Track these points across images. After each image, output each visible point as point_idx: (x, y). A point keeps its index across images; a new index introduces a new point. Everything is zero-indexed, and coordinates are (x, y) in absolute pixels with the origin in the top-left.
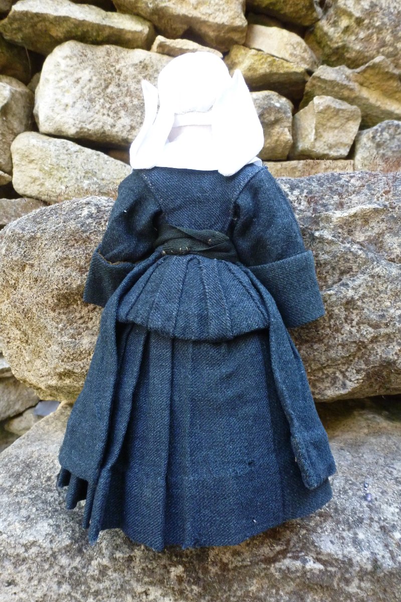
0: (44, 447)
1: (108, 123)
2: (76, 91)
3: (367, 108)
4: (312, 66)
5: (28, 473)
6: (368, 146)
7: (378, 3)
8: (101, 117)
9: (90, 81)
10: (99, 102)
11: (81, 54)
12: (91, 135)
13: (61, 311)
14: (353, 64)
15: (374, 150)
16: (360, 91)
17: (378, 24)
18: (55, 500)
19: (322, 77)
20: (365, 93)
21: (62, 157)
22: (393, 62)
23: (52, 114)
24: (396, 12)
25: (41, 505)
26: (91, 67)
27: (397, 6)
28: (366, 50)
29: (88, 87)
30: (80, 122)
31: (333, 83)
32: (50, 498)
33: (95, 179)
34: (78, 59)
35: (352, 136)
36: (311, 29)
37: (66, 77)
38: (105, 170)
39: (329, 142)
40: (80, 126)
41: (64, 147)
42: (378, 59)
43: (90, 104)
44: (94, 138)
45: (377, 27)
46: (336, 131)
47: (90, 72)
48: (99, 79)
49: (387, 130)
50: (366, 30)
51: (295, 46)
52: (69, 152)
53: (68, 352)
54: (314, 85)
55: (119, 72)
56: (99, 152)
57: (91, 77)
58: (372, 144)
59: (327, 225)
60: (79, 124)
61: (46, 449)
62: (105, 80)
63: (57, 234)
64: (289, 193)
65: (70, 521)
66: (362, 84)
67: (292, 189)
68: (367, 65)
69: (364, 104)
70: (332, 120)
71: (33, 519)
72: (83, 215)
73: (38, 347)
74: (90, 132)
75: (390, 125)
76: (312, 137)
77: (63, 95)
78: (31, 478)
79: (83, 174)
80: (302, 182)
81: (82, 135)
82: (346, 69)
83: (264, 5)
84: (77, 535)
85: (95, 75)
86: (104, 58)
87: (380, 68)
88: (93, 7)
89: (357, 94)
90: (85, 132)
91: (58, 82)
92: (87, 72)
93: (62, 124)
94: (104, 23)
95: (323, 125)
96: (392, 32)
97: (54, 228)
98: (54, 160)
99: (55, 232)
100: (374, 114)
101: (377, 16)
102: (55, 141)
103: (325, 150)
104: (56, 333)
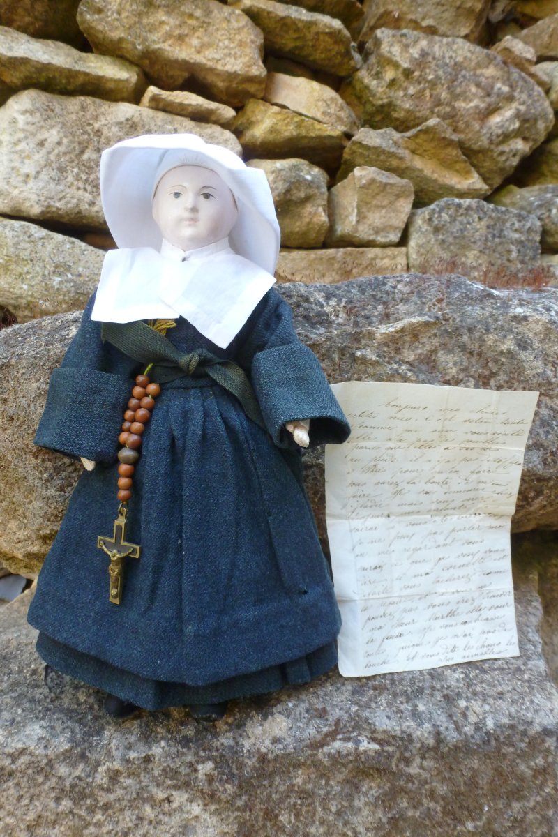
0: (24, 633)
1: (86, 200)
2: (39, 157)
3: (420, 181)
4: (351, 128)
5: (5, 667)
6: (423, 230)
7: (429, 52)
8: (75, 191)
9: (59, 143)
10: (72, 171)
11: (45, 107)
12: (61, 216)
13: (46, 457)
14: (401, 126)
15: (432, 236)
16: (411, 160)
17: (431, 77)
18: (46, 697)
19: (364, 143)
20: (418, 163)
22: (450, 125)
23: (7, 187)
24: (453, 63)
25: (27, 705)
26: (60, 126)
27: (454, 55)
28: (417, 109)
29: (56, 151)
30: (47, 198)
31: (377, 151)
32: (38, 696)
33: (70, 276)
34: (41, 115)
35: (404, 217)
36: (349, 80)
37: (26, 138)
38: (82, 263)
39: (375, 225)
40: (46, 204)
41: (25, 233)
42: (432, 122)
43: (59, 174)
44: (66, 220)
45: (429, 82)
46: (384, 211)
47: (59, 132)
48: (72, 142)
49: (446, 210)
50: (416, 85)
51: (329, 103)
52: (32, 238)
53: (56, 508)
54: (353, 152)
55: (98, 133)
56: (73, 239)
57: (61, 138)
58: (429, 228)
59: (370, 342)
60: (45, 201)
61: (27, 635)
62: (80, 143)
63: (37, 361)
64: (325, 303)
65: (68, 720)
66: (413, 152)
67: (328, 298)
68: (419, 128)
69: (418, 177)
70: (378, 197)
71: (19, 722)
72: (70, 336)
73: (14, 504)
74: (61, 212)
75: (449, 205)
76: (353, 218)
77: (23, 162)
78: (10, 673)
79: (53, 269)
80: (339, 288)
81: (49, 215)
82: (394, 132)
83: (287, 49)
84: (78, 736)
85: (66, 137)
86: (77, 113)
87: (435, 133)
88: (61, 44)
89: (409, 164)
90: (54, 212)
91: (15, 144)
92: (54, 132)
93: (21, 201)
94: (77, 68)
95: (367, 203)
96: (449, 88)
97: (33, 353)
98: (12, 250)
99: (35, 357)
100: (431, 189)
101: (429, 67)
102: (13, 224)
103: (370, 235)
104: (39, 485)
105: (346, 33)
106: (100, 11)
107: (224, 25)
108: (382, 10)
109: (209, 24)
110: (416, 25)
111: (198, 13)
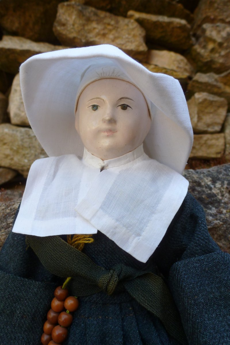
4: (191, 74)
14: (218, 71)
16: (224, 88)
19: (199, 81)
20: (228, 89)
21: (25, 140)
23: (19, 112)
28: (227, 62)
31: (206, 84)
35: (223, 118)
36: (189, 51)
39: (207, 122)
41: (27, 134)
46: (211, 115)
50: (225, 50)
51: (180, 62)
52: (30, 137)
54: (193, 86)
64: (212, 186)
66: (225, 84)
68: (228, 72)
70: (208, 108)
76: (195, 120)
79: (40, 151)
82: (214, 75)
83: (157, 38)
88: (47, 44)
89: (223, 90)
95: (203, 111)
98: (20, 143)
103: (205, 128)
105: (189, 26)
106: (64, 25)
107: (126, 27)
108: (204, 16)
109: (118, 28)
110: (223, 21)
111: (113, 23)
